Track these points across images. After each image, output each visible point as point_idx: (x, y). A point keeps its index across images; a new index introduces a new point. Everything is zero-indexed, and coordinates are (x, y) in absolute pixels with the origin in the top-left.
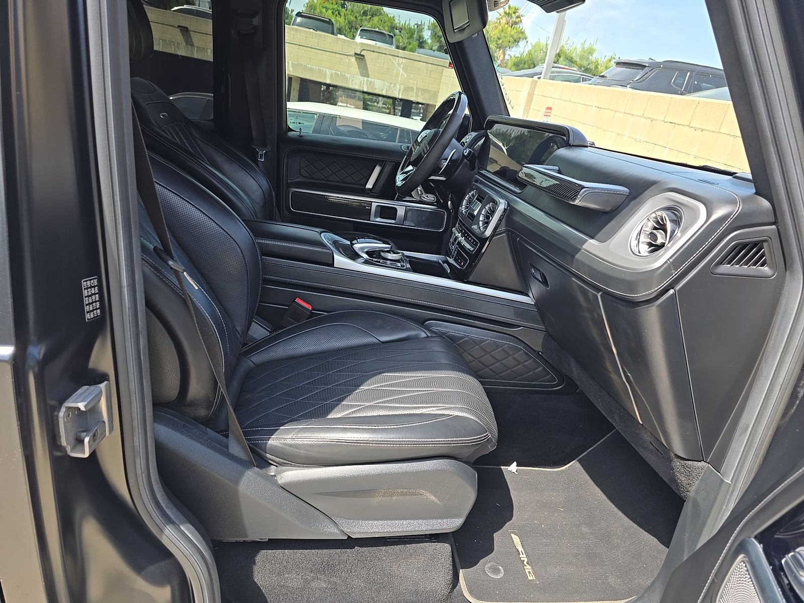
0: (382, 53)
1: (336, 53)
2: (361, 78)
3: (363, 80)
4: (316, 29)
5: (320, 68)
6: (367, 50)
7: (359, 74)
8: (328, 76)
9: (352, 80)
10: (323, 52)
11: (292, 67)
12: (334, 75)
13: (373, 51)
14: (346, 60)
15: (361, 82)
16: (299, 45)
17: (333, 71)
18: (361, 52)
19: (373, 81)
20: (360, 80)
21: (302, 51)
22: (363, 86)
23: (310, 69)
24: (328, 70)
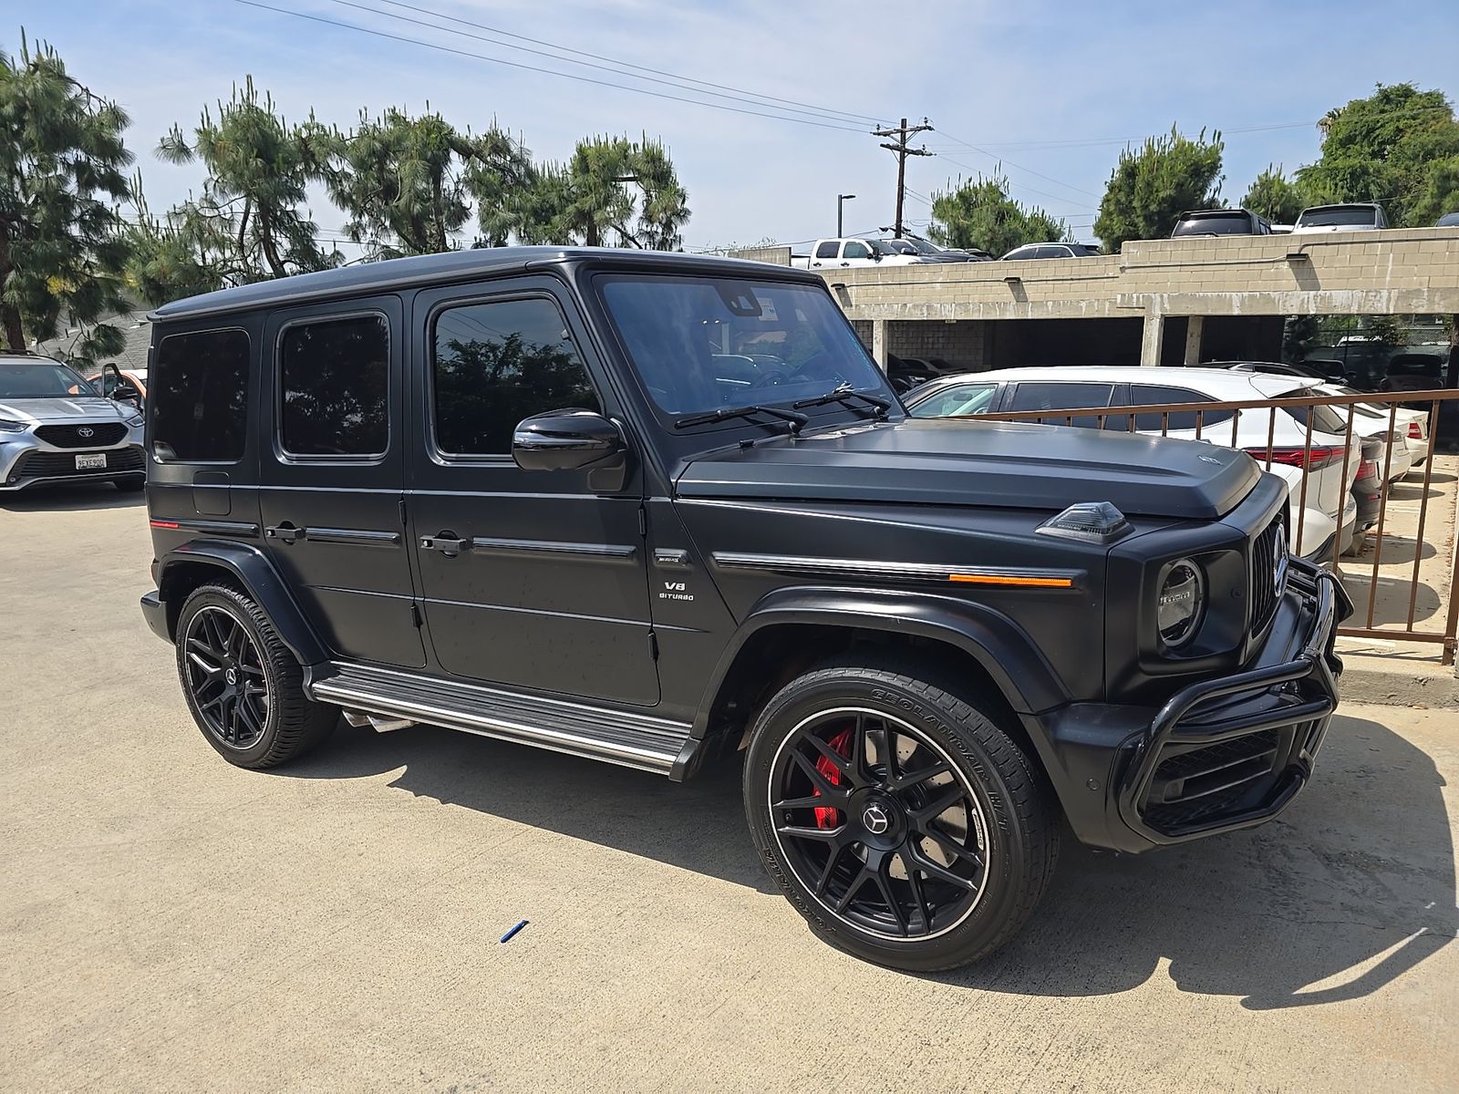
0: (1346, 243)
1: (1250, 263)
2: (1304, 293)
3: (1306, 296)
4: (1217, 232)
5: (1221, 294)
6: (1314, 245)
7: (1299, 288)
8: (1236, 302)
9: (1285, 302)
10: (1225, 266)
11: (1169, 302)
12: (1247, 300)
13: (1326, 244)
14: (1272, 270)
15: (1304, 299)
17: (1246, 294)
18: (1300, 250)
19: (1328, 294)
20: (1301, 298)
21: (1185, 274)
22: (1308, 308)
23: (1201, 299)
24: (1234, 294)
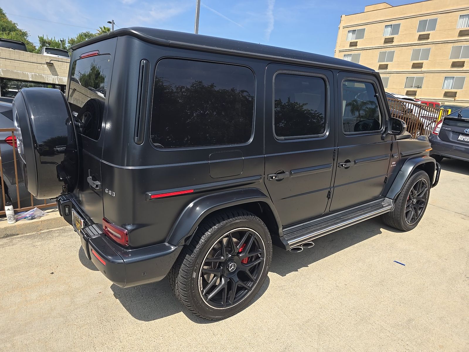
0: (65, 62)
1: (33, 63)
2: (53, 77)
3: (54, 77)
4: (14, 48)
5: (23, 72)
6: (54, 60)
7: (51, 74)
8: (30, 76)
9: (47, 78)
10: (23, 62)
11: (3, 72)
12: (34, 76)
13: (58, 61)
14: (41, 66)
16: (6, 59)
17: (33, 74)
18: (50, 61)
19: (61, 78)
20: (53, 78)
21: (8, 62)
22: (55, 81)
23: (16, 73)
24: (29, 73)
